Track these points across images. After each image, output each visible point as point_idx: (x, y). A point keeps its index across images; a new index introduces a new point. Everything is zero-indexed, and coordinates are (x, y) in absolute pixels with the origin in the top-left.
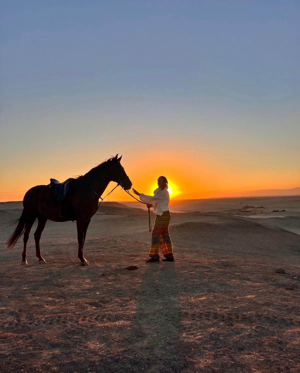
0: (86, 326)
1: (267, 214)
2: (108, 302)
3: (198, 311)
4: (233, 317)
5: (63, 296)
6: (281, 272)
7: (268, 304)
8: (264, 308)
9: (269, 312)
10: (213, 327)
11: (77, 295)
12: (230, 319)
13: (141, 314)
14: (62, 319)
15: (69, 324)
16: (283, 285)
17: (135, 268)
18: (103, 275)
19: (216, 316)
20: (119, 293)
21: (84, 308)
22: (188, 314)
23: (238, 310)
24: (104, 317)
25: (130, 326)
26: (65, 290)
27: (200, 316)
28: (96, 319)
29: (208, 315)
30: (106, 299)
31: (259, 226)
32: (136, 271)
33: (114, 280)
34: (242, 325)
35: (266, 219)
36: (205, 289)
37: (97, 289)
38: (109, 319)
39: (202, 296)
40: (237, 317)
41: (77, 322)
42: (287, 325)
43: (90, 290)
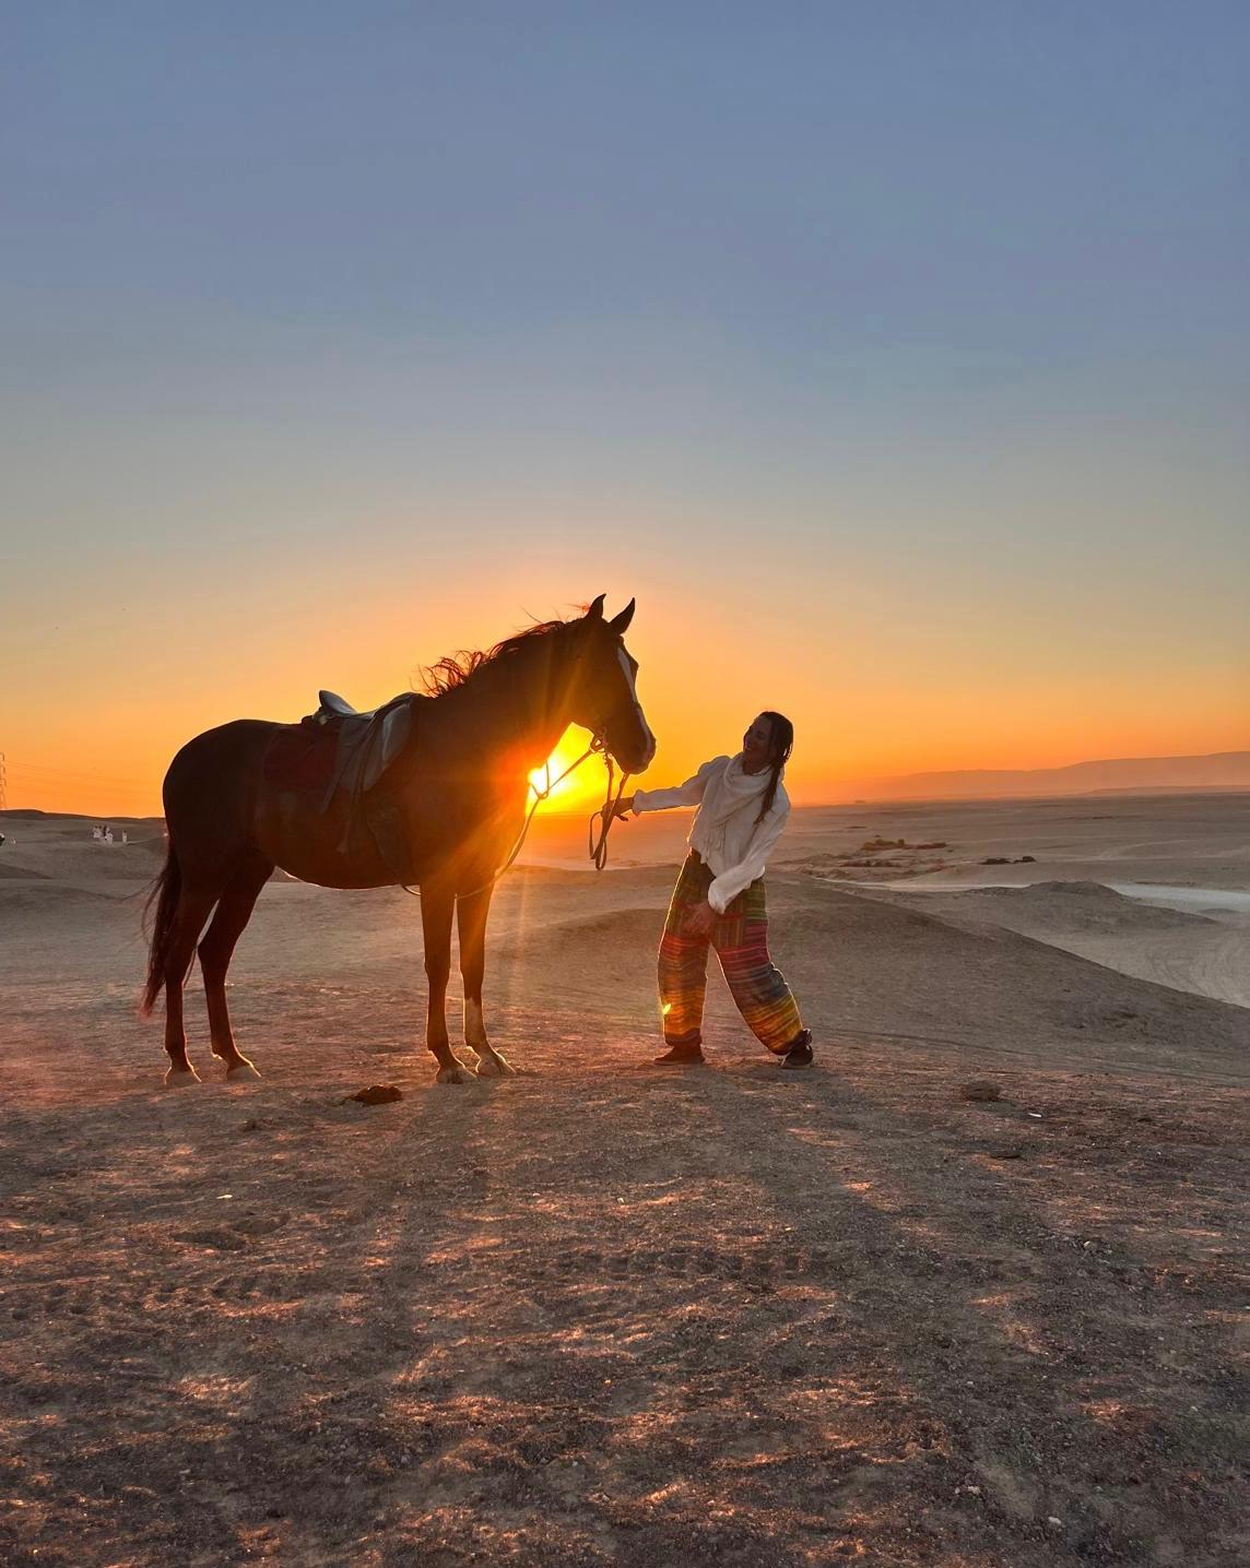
0: (174, 1320)
1: (960, 873)
2: (270, 1228)
3: (637, 1245)
4: (776, 1262)
5: (74, 1213)
6: (984, 1096)
7: (915, 1214)
8: (903, 1225)
9: (913, 1237)
10: (695, 1299)
11: (137, 1207)
12: (765, 1270)
13: (407, 1268)
14: (71, 1299)
15: (100, 1317)
16: (983, 1144)
17: (392, 1095)
18: (252, 1128)
19: (708, 1262)
20: (317, 1192)
21: (165, 1255)
22: (597, 1258)
23: (796, 1238)
24: (250, 1283)
25: (360, 1312)
26: (83, 1189)
27: (646, 1265)
28: (218, 1293)
29: (676, 1261)
30: (264, 1216)
31: (924, 921)
32: (395, 1108)
33: (302, 1145)
34: (807, 1290)
35: (955, 896)
36: (678, 1163)
37: (220, 1180)
38: (273, 1292)
39: (663, 1191)
40: (792, 1262)
41: (136, 1305)
42: (979, 1282)
43: (189, 1185)
